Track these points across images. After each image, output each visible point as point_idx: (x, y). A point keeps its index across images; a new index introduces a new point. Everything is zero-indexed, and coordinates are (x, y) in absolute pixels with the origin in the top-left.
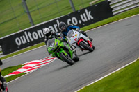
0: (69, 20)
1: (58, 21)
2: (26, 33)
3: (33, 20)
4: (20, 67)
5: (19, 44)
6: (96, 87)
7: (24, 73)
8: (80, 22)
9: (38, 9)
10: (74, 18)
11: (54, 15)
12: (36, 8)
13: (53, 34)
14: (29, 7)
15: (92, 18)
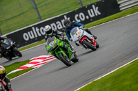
0: (77, 16)
1: (65, 16)
2: (33, 28)
3: (41, 15)
4: (28, 62)
5: (27, 39)
6: (103, 82)
7: (31, 68)
9: (46, 5)
10: (81, 14)
11: (62, 10)
12: (44, 4)
13: (54, 32)
14: (37, 3)
15: (99, 14)
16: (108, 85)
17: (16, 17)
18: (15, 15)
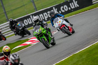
0: (62, 7)
1: (54, 8)
2: (31, 16)
3: (37, 7)
4: (27, 40)
5: (27, 24)
6: (81, 55)
7: (30, 45)
8: (70, 9)
10: (65, 6)
11: (51, 3)
13: (40, 21)
15: (78, 6)
16: (84, 57)
17: (19, 8)
18: (18, 7)
